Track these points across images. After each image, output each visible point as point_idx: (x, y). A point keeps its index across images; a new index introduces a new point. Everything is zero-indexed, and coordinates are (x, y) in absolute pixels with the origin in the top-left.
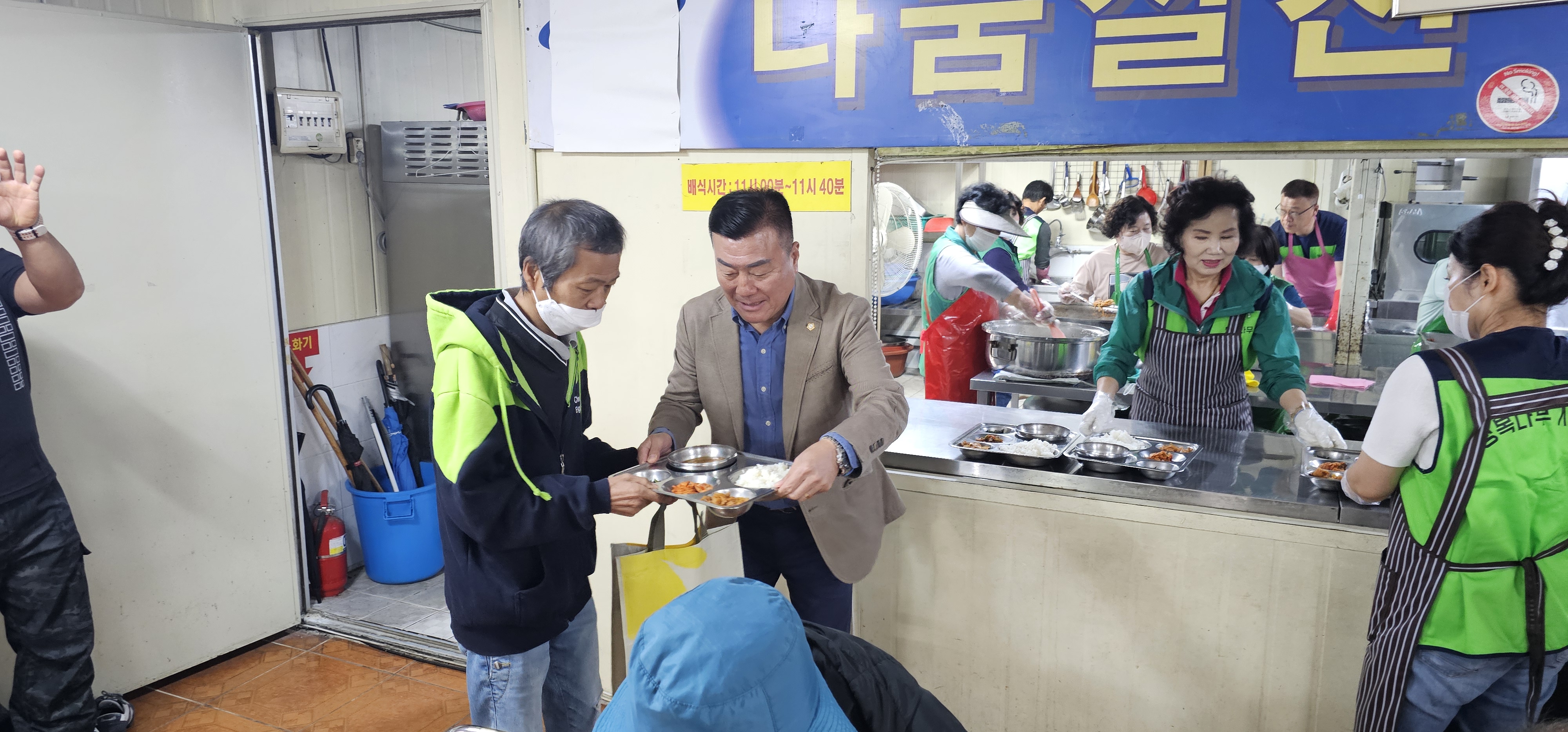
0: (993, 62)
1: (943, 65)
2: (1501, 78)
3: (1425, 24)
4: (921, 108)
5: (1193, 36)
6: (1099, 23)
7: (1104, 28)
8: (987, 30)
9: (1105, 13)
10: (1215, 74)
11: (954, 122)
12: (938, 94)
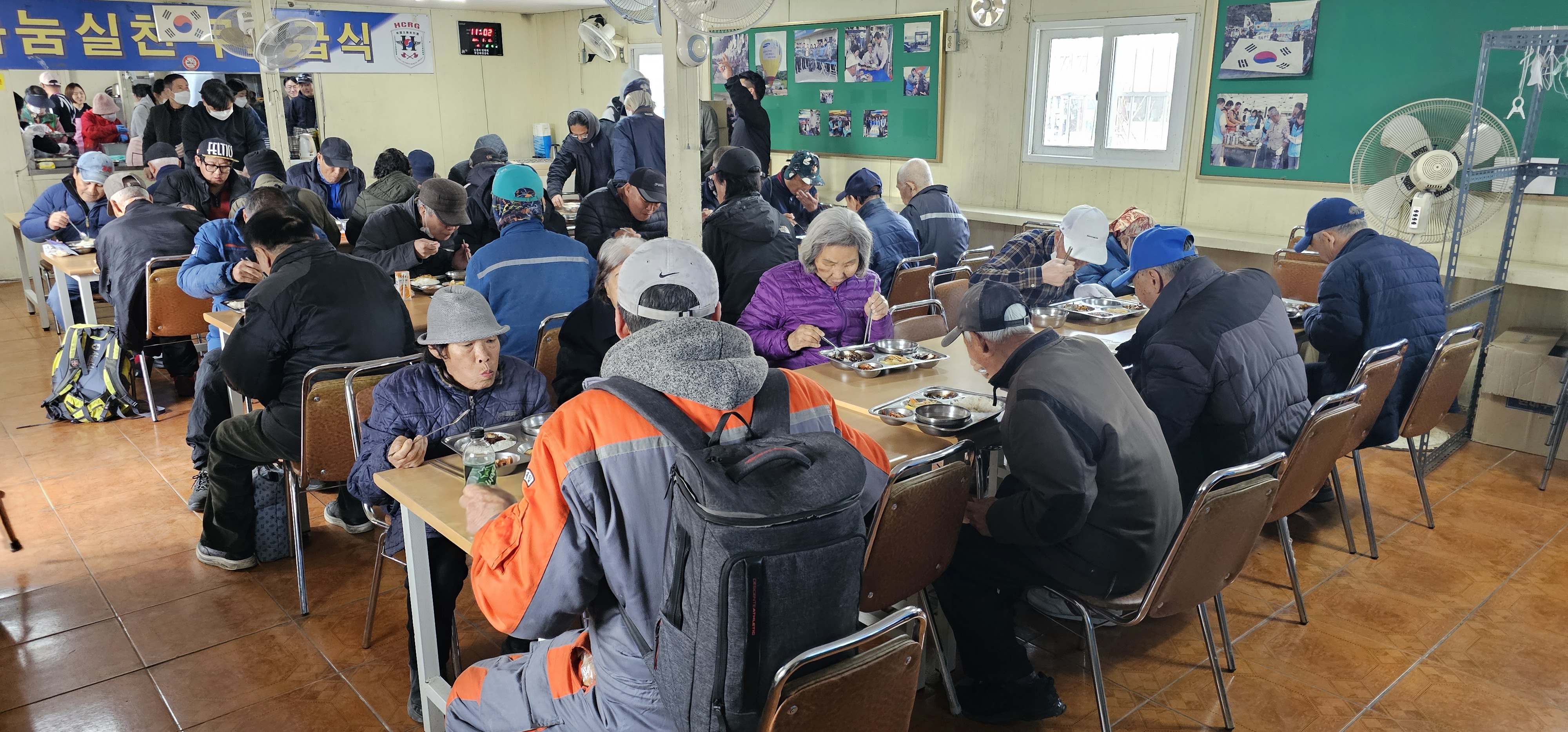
0: (52, 46)
1: (34, 46)
2: (186, 58)
3: (168, 45)
4: (29, 58)
5: (111, 43)
6: (84, 38)
7: (85, 39)
8: (47, 37)
9: (84, 35)
10: (120, 53)
11: (42, 63)
12: (34, 54)
